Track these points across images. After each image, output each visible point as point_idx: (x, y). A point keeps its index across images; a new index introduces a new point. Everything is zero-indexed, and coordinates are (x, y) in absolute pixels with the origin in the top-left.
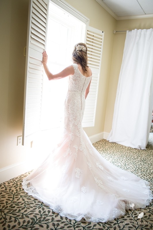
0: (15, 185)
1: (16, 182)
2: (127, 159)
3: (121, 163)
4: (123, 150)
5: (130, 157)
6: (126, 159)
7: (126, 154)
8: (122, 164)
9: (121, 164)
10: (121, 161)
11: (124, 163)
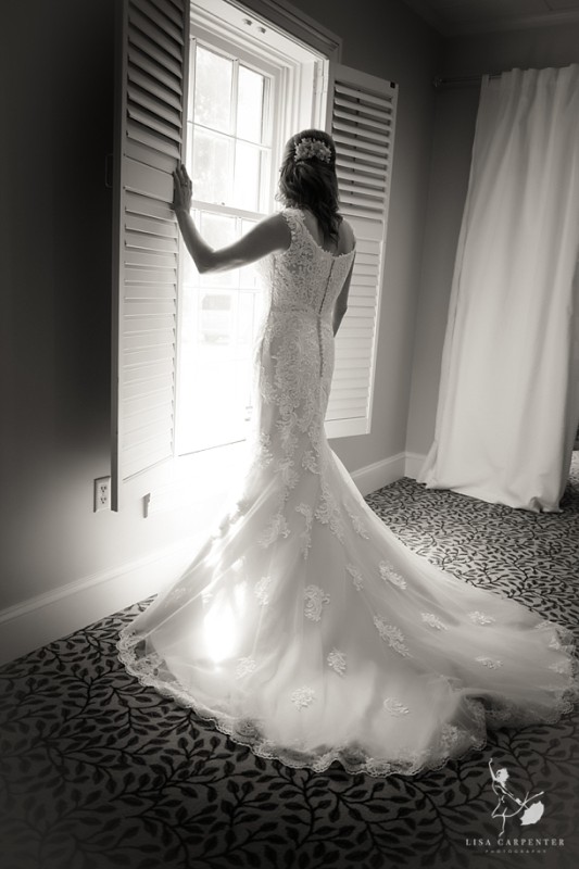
0: (93, 651)
1: (95, 639)
2: (492, 550)
3: (471, 564)
4: (475, 514)
5: (502, 540)
6: (487, 548)
7: (489, 530)
8: (474, 567)
9: (469, 566)
10: (470, 558)
11: (480, 562)
